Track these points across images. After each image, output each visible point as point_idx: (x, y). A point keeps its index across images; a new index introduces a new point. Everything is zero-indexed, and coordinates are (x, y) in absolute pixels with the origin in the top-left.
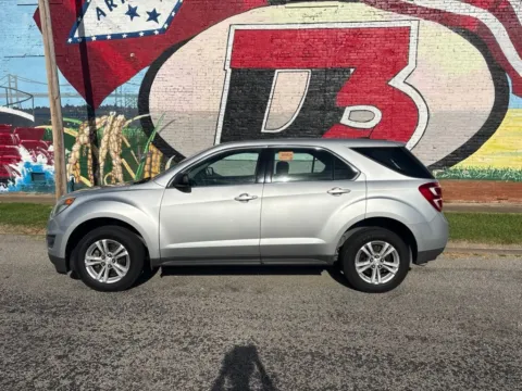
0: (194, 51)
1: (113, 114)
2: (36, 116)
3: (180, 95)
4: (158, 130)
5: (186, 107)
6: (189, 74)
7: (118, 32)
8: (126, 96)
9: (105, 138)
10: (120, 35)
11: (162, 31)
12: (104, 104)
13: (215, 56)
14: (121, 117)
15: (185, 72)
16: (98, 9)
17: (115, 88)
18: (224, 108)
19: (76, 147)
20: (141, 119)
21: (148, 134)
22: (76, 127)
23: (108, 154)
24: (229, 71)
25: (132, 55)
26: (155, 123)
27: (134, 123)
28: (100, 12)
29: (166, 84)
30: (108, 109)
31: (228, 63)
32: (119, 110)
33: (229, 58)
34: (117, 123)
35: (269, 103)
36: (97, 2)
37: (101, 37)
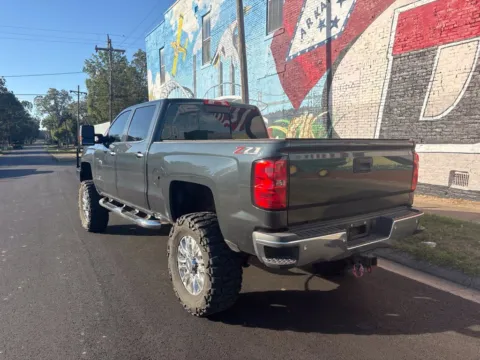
0: (362, 47)
1: (306, 113)
2: (269, 119)
3: (350, 90)
4: (333, 125)
5: (354, 101)
6: (357, 69)
7: (312, 44)
8: (315, 97)
10: (313, 47)
11: (340, 34)
12: (301, 106)
13: (379, 47)
14: (311, 115)
15: (355, 67)
16: (302, 30)
17: (308, 91)
18: (384, 98)
22: (286, 125)
24: (391, 58)
27: (318, 120)
28: (303, 32)
29: (341, 82)
30: (303, 109)
31: (391, 51)
32: (308, 109)
33: (392, 45)
34: (308, 121)
35: (429, 87)
36: (302, 24)
37: (303, 52)
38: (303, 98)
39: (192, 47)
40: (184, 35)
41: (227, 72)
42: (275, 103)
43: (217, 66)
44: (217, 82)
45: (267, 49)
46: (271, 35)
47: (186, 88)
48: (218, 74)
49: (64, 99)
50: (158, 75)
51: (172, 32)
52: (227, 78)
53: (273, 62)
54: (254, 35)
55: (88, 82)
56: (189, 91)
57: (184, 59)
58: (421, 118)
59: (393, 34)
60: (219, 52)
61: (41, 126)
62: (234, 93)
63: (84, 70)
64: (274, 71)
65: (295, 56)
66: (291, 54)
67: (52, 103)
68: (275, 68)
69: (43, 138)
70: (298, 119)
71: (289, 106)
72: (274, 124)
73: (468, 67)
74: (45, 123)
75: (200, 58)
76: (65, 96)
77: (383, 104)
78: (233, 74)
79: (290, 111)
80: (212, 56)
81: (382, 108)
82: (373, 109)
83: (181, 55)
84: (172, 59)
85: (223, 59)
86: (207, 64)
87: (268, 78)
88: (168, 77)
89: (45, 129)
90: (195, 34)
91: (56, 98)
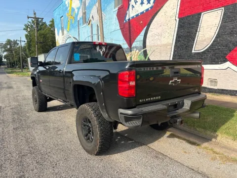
0: (163, 14)
1: (135, 49)
3: (157, 37)
4: (148, 56)
5: (159, 43)
6: (161, 26)
7: (138, 13)
8: (139, 41)
10: (138, 15)
11: (151, 8)
12: (132, 46)
13: (172, 14)
14: (137, 51)
15: (159, 25)
17: (136, 38)
18: (174, 41)
20: (144, 51)
21: (145, 58)
24: (178, 20)
25: (141, 22)
26: (148, 52)
27: (141, 53)
28: (133, 7)
29: (153, 33)
31: (177, 16)
32: (136, 47)
33: (178, 13)
34: (136, 54)
35: (197, 35)
36: (132, 3)
37: (133, 18)
38: (134, 41)
39: (77, 16)
40: (73, 10)
41: (95, 29)
43: (90, 26)
44: (90, 34)
45: (115, 16)
46: (117, 9)
47: (74, 38)
48: (90, 30)
49: (15, 45)
50: (60, 31)
51: (67, 8)
52: (95, 32)
53: (118, 23)
54: (108, 9)
55: (27, 36)
56: (76, 39)
57: (73, 22)
58: (193, 51)
59: (179, 7)
60: (91, 18)
61: (3, 59)
62: (98, 40)
63: (24, 29)
65: (129, 19)
66: (127, 18)
67: (9, 47)
68: (119, 26)
69: (4, 65)
71: (126, 46)
73: (218, 23)
74: (5, 57)
75: (81, 22)
76: (15, 43)
77: (174, 44)
78: (98, 30)
79: (128, 48)
80: (87, 20)
81: (173, 46)
82: (168, 47)
83: (71, 20)
84: (67, 23)
85: (93, 22)
86: (85, 25)
87: (116, 31)
88: (65, 32)
89: (5, 60)
90: (79, 9)
91: (10, 44)
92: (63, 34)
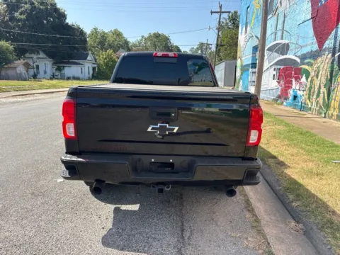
1: (327, 53)
2: (301, 59)
9: (321, 72)
12: (324, 47)
14: (330, 55)
19: (309, 80)
22: (310, 64)
23: (320, 85)
30: (325, 50)
32: (329, 49)
34: (327, 61)
41: (281, 21)
42: (306, 45)
43: (275, 17)
44: (274, 30)
47: (256, 37)
48: (276, 22)
49: (206, 49)
50: (244, 28)
52: (280, 27)
53: (310, 9)
56: (258, 39)
57: (259, 13)
60: (279, 5)
62: (282, 39)
64: (309, 16)
68: (311, 13)
70: (319, 59)
71: (316, 47)
72: (304, 64)
78: (284, 22)
79: (316, 51)
80: (274, 8)
83: (257, 10)
84: (253, 15)
85: (280, 10)
86: (270, 16)
87: (305, 23)
88: (249, 29)
91: (201, 49)
92: (246, 32)
